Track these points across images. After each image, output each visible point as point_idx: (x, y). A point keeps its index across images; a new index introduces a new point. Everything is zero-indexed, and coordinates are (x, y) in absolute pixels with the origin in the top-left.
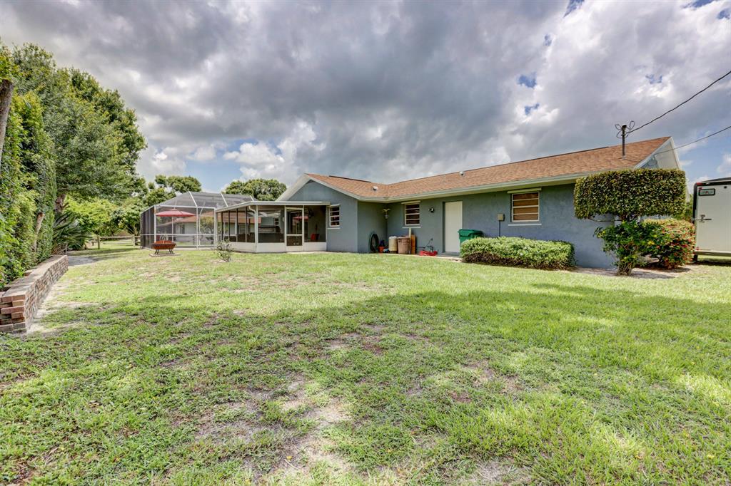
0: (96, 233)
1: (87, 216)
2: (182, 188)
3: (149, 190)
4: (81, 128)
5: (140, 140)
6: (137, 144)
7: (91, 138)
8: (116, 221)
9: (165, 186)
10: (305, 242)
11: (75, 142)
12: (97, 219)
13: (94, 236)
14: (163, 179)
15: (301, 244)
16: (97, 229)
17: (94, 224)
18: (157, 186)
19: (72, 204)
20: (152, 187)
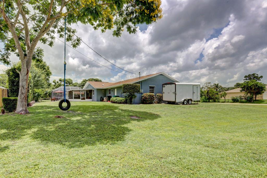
0: (42, 97)
1: (39, 93)
2: (67, 82)
3: (57, 83)
4: (37, 76)
5: (51, 73)
6: (50, 74)
7: (39, 77)
8: (46, 94)
9: (62, 82)
10: (86, 99)
11: (36, 78)
12: (41, 93)
13: (41, 98)
14: (61, 80)
15: (85, 99)
16: (42, 96)
17: (40, 95)
18: (59, 82)
19: (35, 89)
20: (58, 82)
